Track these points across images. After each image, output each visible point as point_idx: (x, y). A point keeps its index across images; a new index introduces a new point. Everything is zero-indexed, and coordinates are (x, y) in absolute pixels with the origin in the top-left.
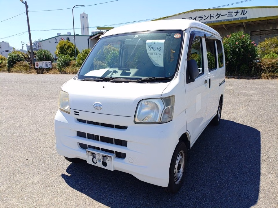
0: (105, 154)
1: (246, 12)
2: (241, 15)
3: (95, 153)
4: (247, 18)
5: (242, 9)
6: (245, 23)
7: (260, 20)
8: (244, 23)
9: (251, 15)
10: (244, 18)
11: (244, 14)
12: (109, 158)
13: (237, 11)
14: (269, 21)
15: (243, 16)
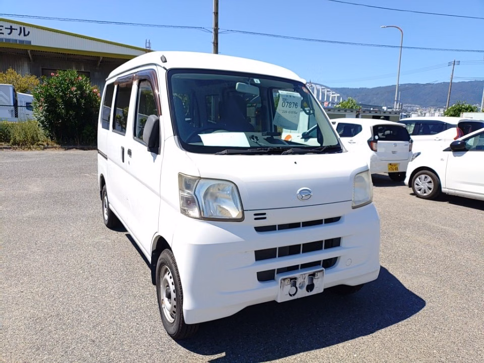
0: (311, 271)
1: (29, 32)
2: (20, 34)
3: (297, 277)
4: (32, 44)
5: (21, 26)
6: (32, 51)
7: (56, 52)
8: (29, 52)
9: (38, 40)
10: (27, 41)
11: (25, 35)
12: (319, 274)
13: (11, 27)
14: (71, 56)
15: (22, 37)
